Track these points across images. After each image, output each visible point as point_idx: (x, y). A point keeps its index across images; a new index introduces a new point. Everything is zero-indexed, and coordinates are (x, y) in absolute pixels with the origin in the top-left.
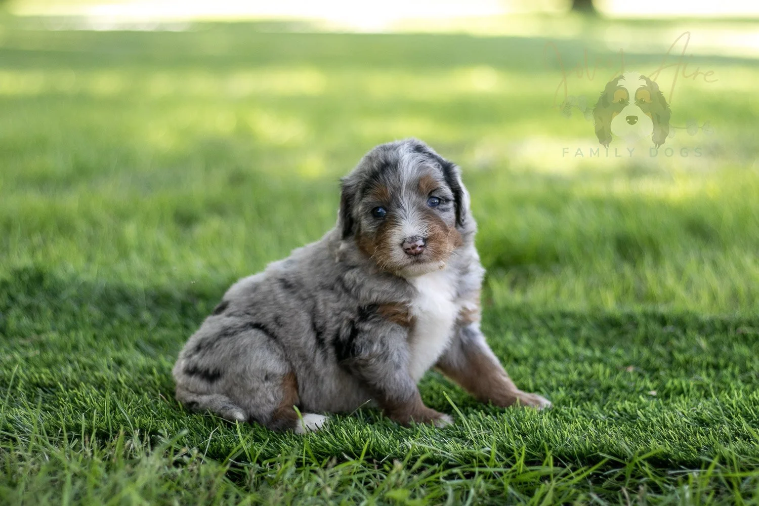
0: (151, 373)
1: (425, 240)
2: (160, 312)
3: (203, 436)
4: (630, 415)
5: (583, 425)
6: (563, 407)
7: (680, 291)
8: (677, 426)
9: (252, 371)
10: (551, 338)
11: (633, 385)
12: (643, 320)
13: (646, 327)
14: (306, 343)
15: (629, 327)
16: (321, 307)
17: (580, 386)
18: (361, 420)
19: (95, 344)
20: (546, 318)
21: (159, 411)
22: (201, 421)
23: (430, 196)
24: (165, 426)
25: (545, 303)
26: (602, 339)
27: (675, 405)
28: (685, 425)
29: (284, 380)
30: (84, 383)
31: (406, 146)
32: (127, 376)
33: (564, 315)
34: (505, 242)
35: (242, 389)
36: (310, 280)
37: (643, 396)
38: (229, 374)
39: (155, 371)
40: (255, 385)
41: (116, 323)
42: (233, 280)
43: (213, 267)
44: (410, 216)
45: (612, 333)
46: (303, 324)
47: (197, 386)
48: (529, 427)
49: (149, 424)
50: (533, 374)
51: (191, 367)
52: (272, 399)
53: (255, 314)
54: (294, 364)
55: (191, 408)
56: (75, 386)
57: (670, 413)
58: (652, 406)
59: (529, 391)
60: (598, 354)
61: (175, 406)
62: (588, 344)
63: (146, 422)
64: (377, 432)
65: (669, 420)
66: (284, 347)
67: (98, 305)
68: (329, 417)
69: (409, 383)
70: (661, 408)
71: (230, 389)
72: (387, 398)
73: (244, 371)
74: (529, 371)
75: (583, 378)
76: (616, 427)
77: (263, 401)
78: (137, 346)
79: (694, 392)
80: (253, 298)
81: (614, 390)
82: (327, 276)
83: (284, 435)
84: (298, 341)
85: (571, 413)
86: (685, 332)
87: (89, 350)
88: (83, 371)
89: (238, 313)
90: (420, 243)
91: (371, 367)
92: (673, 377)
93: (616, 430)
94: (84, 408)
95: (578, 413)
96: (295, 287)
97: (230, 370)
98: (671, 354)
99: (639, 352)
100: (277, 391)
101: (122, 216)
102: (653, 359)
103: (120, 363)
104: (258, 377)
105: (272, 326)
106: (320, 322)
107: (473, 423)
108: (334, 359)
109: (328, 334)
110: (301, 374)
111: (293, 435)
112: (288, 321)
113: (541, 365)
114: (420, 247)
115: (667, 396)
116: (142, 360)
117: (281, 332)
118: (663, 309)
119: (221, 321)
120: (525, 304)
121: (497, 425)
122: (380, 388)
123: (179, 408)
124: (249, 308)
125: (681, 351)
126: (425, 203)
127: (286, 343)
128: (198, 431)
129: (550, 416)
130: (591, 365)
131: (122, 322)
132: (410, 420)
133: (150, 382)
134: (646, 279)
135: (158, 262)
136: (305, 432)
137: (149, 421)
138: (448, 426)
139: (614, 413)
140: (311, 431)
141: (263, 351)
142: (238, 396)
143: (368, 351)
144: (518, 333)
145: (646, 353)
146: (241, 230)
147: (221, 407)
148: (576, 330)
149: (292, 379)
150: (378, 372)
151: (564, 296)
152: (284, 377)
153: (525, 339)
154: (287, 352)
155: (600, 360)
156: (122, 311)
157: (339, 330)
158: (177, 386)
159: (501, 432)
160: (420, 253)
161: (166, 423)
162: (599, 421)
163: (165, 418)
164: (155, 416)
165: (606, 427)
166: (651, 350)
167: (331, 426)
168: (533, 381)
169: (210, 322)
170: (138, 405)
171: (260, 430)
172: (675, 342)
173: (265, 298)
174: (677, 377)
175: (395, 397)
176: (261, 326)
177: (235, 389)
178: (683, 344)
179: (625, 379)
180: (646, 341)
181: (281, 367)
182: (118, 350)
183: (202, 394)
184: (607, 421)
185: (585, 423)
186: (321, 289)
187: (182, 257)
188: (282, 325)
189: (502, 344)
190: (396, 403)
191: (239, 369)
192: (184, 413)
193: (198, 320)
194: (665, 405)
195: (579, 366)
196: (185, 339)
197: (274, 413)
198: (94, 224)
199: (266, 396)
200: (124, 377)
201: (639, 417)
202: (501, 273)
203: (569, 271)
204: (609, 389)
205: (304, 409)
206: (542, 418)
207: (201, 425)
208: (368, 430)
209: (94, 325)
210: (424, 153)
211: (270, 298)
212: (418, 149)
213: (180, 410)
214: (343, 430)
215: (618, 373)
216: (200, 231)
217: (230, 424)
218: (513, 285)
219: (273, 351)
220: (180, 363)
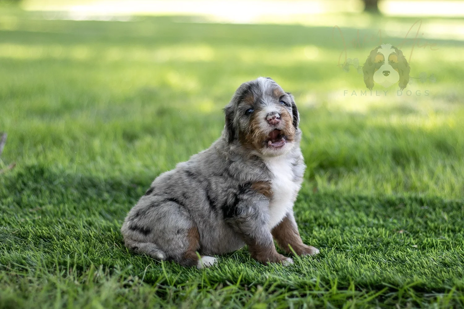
0: (110, 231)
2: (114, 193)
3: (141, 269)
4: (401, 260)
5: (372, 266)
6: (360, 254)
7: (432, 184)
8: (430, 267)
9: (169, 228)
10: (353, 212)
11: (403, 241)
12: (410, 202)
13: (411, 206)
15: (400, 206)
17: (371, 241)
18: (237, 261)
19: (75, 212)
20: (350, 200)
21: (114, 254)
22: (140, 260)
24: (118, 263)
25: (350, 191)
26: (384, 213)
27: (429, 254)
28: (435, 266)
29: (189, 233)
30: (69, 236)
32: (95, 232)
33: (361, 198)
35: (163, 240)
36: (206, 171)
37: (409, 249)
38: (155, 230)
39: (112, 229)
40: (171, 236)
41: (88, 199)
43: (146, 166)
45: (390, 209)
46: (201, 196)
47: (138, 237)
48: (340, 267)
49: (108, 262)
50: (342, 234)
51: (133, 226)
52: (182, 246)
53: (170, 193)
54: (196, 221)
55: (134, 252)
56: (64, 238)
57: (426, 259)
58: (415, 254)
60: (382, 222)
61: (124, 250)
62: (375, 216)
63: (106, 260)
64: (247, 268)
65: (425, 263)
66: (189, 210)
67: (77, 189)
70: (420, 256)
71: (157, 240)
73: (164, 228)
74: (340, 232)
75: (372, 236)
76: (393, 266)
77: (176, 247)
78: (100, 214)
79: (440, 246)
80: (168, 184)
81: (391, 244)
82: (218, 169)
83: (190, 269)
84: (198, 206)
85: (366, 258)
86: (435, 209)
87: (71, 216)
88: (68, 229)
89: (160, 193)
90: (278, 115)
91: (247, 223)
92: (427, 237)
93: (393, 269)
94: (69, 251)
95: (370, 258)
96: (195, 175)
97: (156, 228)
98: (426, 223)
99: (407, 221)
100: (185, 241)
101: (92, 134)
102: (415, 226)
103: (90, 224)
104: (173, 232)
105: (181, 199)
107: (305, 263)
109: (219, 203)
110: (201, 227)
111: (196, 269)
112: (191, 195)
113: (347, 228)
115: (424, 248)
116: (104, 223)
117: (187, 202)
118: (421, 196)
119: (150, 198)
120: (337, 191)
121: (320, 265)
122: (252, 237)
123: (126, 251)
124: (167, 190)
125: (432, 221)
128: (138, 267)
129: (352, 260)
130: (377, 229)
131: (91, 198)
133: (109, 236)
134: (411, 177)
135: (114, 163)
136: (203, 267)
137: (108, 260)
139: (392, 258)
140: (207, 267)
141: (176, 215)
142: (161, 244)
143: (246, 213)
144: (333, 209)
145: (410, 222)
146: (164, 144)
147: (151, 250)
148: (368, 208)
150: (252, 226)
151: (361, 187)
152: (189, 231)
153: (337, 212)
154: (191, 213)
155: (383, 226)
156: (91, 192)
158: (124, 237)
159: (323, 269)
161: (119, 261)
162: (382, 263)
163: (118, 258)
164: (112, 257)
165: (386, 267)
166: (414, 221)
167: (219, 263)
169: (143, 200)
170: (102, 250)
171: (176, 266)
172: (428, 215)
173: (176, 183)
174: (430, 237)
175: (261, 243)
176: (174, 199)
177: (159, 239)
178: (434, 217)
179: (398, 238)
180: (411, 215)
181: (187, 224)
182: (90, 216)
183: (140, 242)
184: (387, 263)
185: (374, 264)
187: (128, 160)
188: (188, 198)
190: (261, 247)
191: (161, 227)
192: (130, 255)
193: (137, 197)
194: (423, 254)
195: (370, 229)
196: (129, 209)
197: (183, 254)
198: (75, 139)
199: (178, 244)
200: (93, 232)
201: (407, 261)
202: (322, 172)
203: (364, 171)
204: (388, 243)
206: (347, 261)
207: (140, 263)
208: (242, 266)
209: (74, 201)
211: (180, 182)
213: (127, 253)
214: (226, 267)
215: (394, 234)
216: (138, 144)
218: (330, 179)
220: (126, 224)
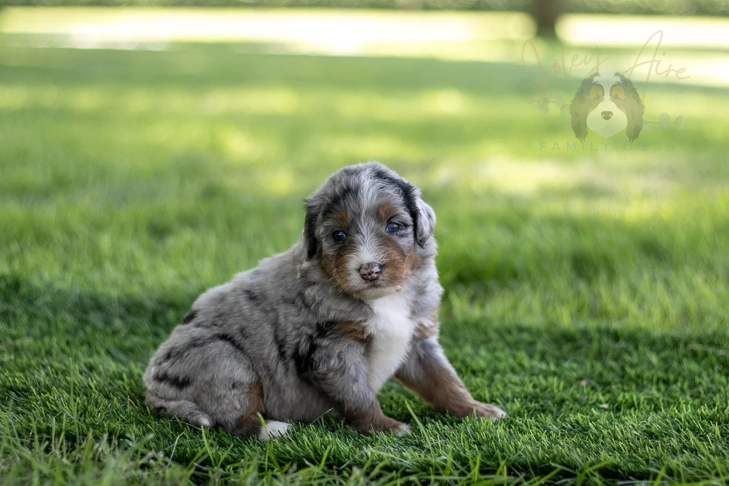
0: (122, 379)
1: (382, 267)
2: (131, 319)
3: (169, 441)
4: (582, 427)
5: (536, 436)
6: (518, 418)
7: (633, 308)
8: (627, 439)
9: (219, 378)
10: (508, 351)
11: (586, 398)
12: (597, 335)
13: (600, 342)
14: (269, 354)
15: (583, 342)
16: (282, 320)
17: (535, 398)
18: (323, 428)
19: (67, 349)
20: (504, 332)
21: (128, 416)
22: (168, 426)
23: (389, 222)
24: (133, 431)
25: (503, 318)
26: (557, 353)
27: (626, 418)
28: (635, 437)
29: (251, 389)
30: (56, 388)
31: (368, 171)
32: (97, 381)
33: (521, 330)
34: (465, 258)
35: (210, 396)
36: (273, 293)
37: (595, 410)
38: (199, 382)
39: (125, 376)
40: (222, 392)
41: (89, 329)
42: (203, 290)
43: (184, 278)
44: (368, 243)
45: (567, 347)
46: (267, 335)
47: (166, 393)
48: (484, 438)
49: (117, 428)
50: (489, 386)
51: (161, 373)
52: (238, 406)
53: (222, 326)
54: (260, 373)
55: (159, 413)
56: (48, 390)
57: (621, 425)
58: (603, 418)
59: (486, 402)
60: (553, 367)
61: (143, 411)
62: (543, 358)
63: (115, 426)
64: (338, 440)
65: (619, 432)
66: (250, 357)
67: (72, 312)
68: (291, 425)
69: (368, 395)
70: (612, 421)
71: (198, 396)
72: (346, 409)
73: (212, 379)
74: (486, 382)
75: (538, 390)
76: (568, 438)
77: (230, 408)
78: (108, 352)
79: (644, 406)
80: (219, 309)
81: (567, 403)
82: (289, 290)
83: (247, 441)
84: (262, 352)
85: (526, 424)
86: (636, 348)
87: (62, 356)
88: (55, 376)
89: (206, 324)
90: (376, 269)
91: (330, 381)
92: (624, 391)
93: (569, 441)
94: (55, 411)
95: (533, 425)
96: (259, 299)
97: (199, 378)
98: (623, 368)
99: (592, 366)
100: (244, 399)
101: (98, 227)
102: (605, 374)
103: (91, 368)
104: (226, 385)
105: (238, 338)
106: (281, 336)
107: (430, 432)
108: (295, 372)
109: (289, 348)
110: (266, 383)
111: (257, 441)
112: (253, 332)
113: (498, 377)
114: (377, 273)
115: (618, 409)
116: (113, 366)
117: (246, 343)
118: (616, 325)
119: (190, 331)
120: (483, 318)
121: (453, 435)
122: (339, 400)
123: (147, 413)
124: (217, 319)
125: (632, 366)
126: (383, 230)
127: (252, 354)
128: (165, 436)
129: (505, 427)
130: (545, 378)
131: (94, 328)
132: (370, 428)
133: (119, 387)
134: (600, 295)
135: (131, 272)
136: (268, 438)
137: (117, 425)
138: (407, 435)
139: (567, 425)
140: (274, 437)
141: (231, 360)
142: (205, 402)
143: (326, 366)
144: (476, 346)
145: (599, 367)
146: (212, 242)
147: (188, 413)
148: (532, 344)
149: (258, 388)
150: (336, 385)
151: (521, 312)
152: (251, 386)
153: (483, 352)
154: (253, 363)
155: (555, 374)
156: (95, 318)
157: (298, 344)
158: (147, 391)
159: (457, 442)
160: (376, 279)
161: (134, 427)
162: (552, 432)
163: (133, 423)
164: (123, 421)
165: (558, 438)
166: (604, 365)
167: (294, 433)
168: (490, 392)
169: (179, 331)
170: (108, 409)
171: (225, 436)
172: (627, 357)
173: (231, 309)
174: (628, 391)
175: (353, 408)
176: (228, 337)
177: (203, 395)
178: (635, 359)
179: (578, 392)
180: (600, 356)
181: (248, 377)
182: (90, 356)
183: (170, 400)
184: (560, 432)
185: (538, 434)
186: (283, 303)
187: (154, 268)
188: (247, 337)
189: (460, 357)
190: (355, 414)
191: (207, 377)
192: (152, 418)
193: (169, 328)
194: (616, 417)
195: (535, 378)
196: (156, 347)
197: (239, 420)
198: (70, 233)
199: (233, 403)
200: (95, 382)
201: (590, 428)
202: (461, 288)
203: (526, 287)
204: (563, 401)
205: (268, 417)
206: (497, 429)
207: (168, 430)
208: (329, 437)
209: (67, 332)
210: (385, 178)
211: (236, 309)
212: (380, 175)
213: (148, 415)
214: (305, 437)
215: (571, 386)
216: (171, 242)
217: (195, 429)
218: (472, 299)
219: (240, 361)
220: (151, 370)
